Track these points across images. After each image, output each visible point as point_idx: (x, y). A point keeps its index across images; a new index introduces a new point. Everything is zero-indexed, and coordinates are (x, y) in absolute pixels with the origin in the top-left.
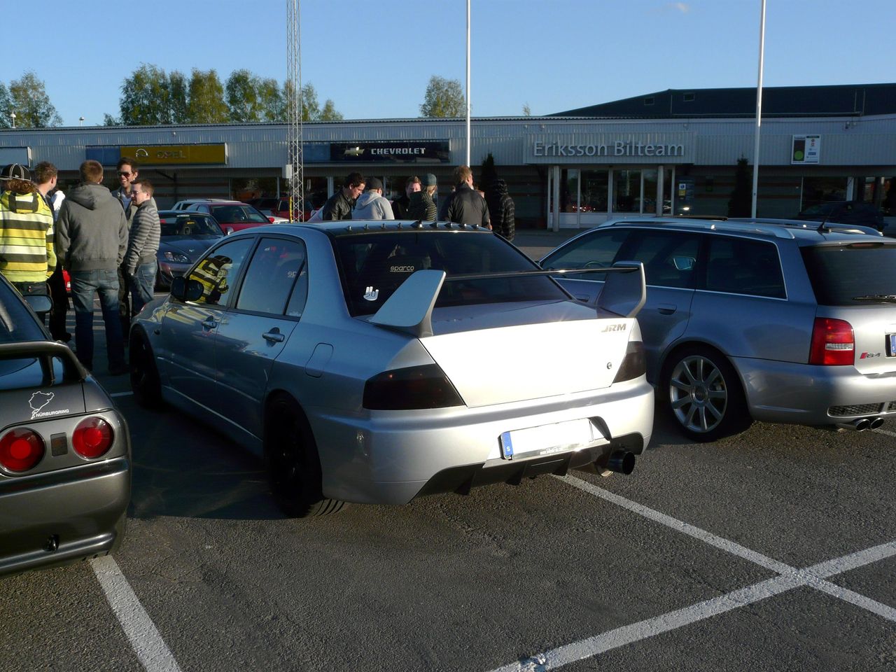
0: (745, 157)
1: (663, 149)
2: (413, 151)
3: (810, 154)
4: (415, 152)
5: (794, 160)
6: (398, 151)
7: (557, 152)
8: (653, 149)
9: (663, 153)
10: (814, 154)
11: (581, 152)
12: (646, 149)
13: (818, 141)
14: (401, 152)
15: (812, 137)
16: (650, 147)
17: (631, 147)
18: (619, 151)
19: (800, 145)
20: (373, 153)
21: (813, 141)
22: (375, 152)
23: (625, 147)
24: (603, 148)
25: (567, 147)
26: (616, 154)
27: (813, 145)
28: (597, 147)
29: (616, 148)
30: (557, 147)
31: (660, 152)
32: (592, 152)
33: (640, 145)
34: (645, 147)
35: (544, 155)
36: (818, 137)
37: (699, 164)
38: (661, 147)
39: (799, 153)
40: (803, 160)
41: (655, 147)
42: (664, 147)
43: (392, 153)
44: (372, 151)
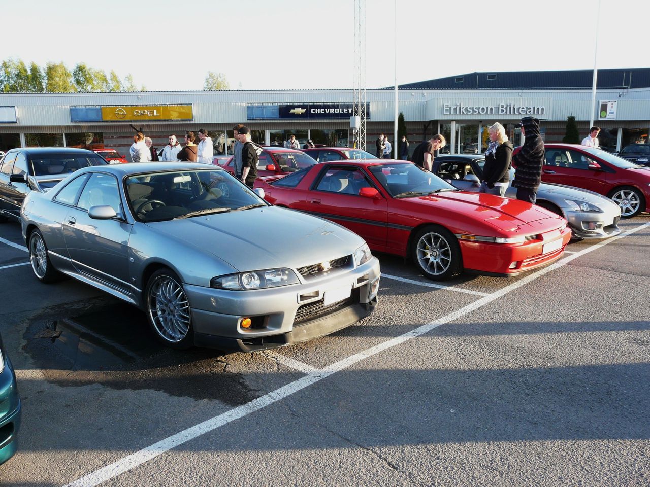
0: (573, 115)
1: (532, 110)
2: (343, 111)
3: (610, 113)
4: (345, 112)
5: (601, 117)
6: (332, 111)
7: (460, 112)
8: (525, 109)
9: (532, 112)
10: (613, 113)
11: (476, 112)
12: (521, 109)
13: (615, 105)
14: (334, 111)
15: (612, 102)
16: (523, 108)
17: (510, 108)
18: (503, 111)
19: (604, 107)
20: (312, 112)
21: (612, 104)
22: (314, 111)
23: (506, 108)
24: (491, 108)
25: (467, 108)
26: (500, 113)
27: (612, 107)
28: (487, 108)
29: (500, 109)
30: (460, 108)
31: (530, 111)
32: (484, 112)
33: (516, 107)
34: (519, 108)
35: (450, 114)
36: (615, 102)
37: (554, 120)
38: (530, 108)
39: (604, 112)
40: (606, 117)
41: (527, 108)
42: (532, 108)
43: (327, 112)
44: (312, 110)
